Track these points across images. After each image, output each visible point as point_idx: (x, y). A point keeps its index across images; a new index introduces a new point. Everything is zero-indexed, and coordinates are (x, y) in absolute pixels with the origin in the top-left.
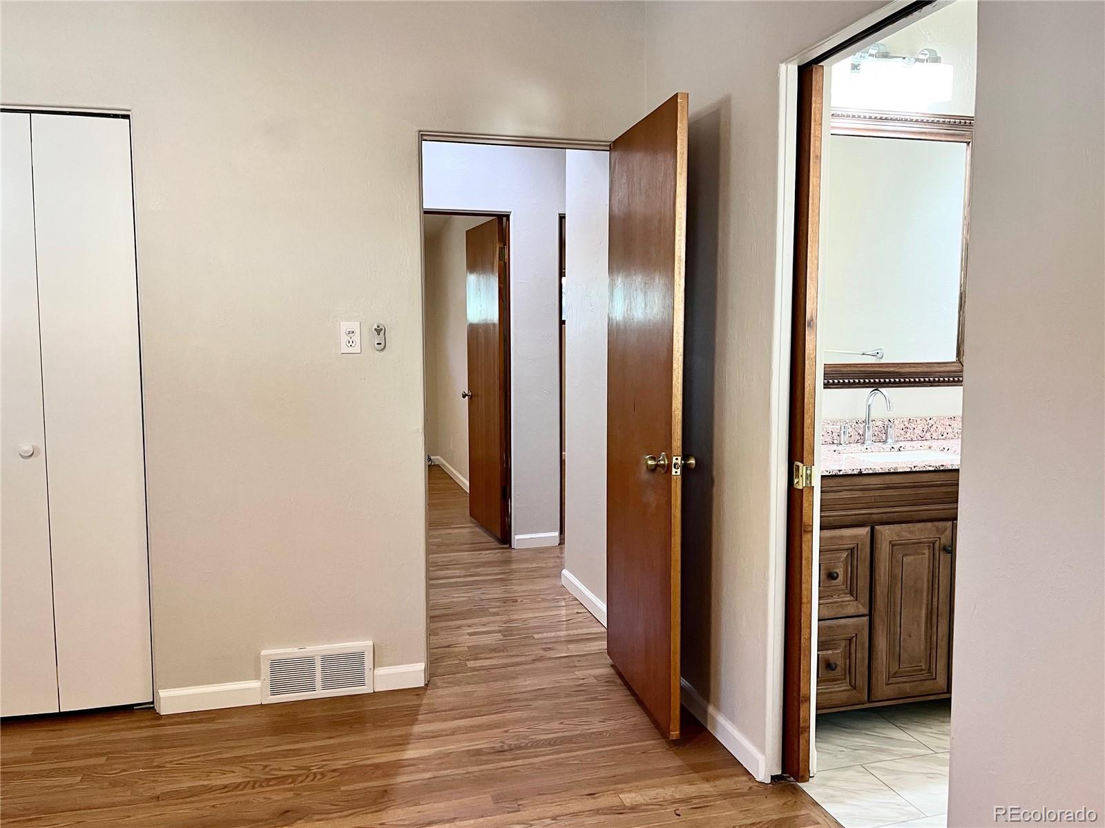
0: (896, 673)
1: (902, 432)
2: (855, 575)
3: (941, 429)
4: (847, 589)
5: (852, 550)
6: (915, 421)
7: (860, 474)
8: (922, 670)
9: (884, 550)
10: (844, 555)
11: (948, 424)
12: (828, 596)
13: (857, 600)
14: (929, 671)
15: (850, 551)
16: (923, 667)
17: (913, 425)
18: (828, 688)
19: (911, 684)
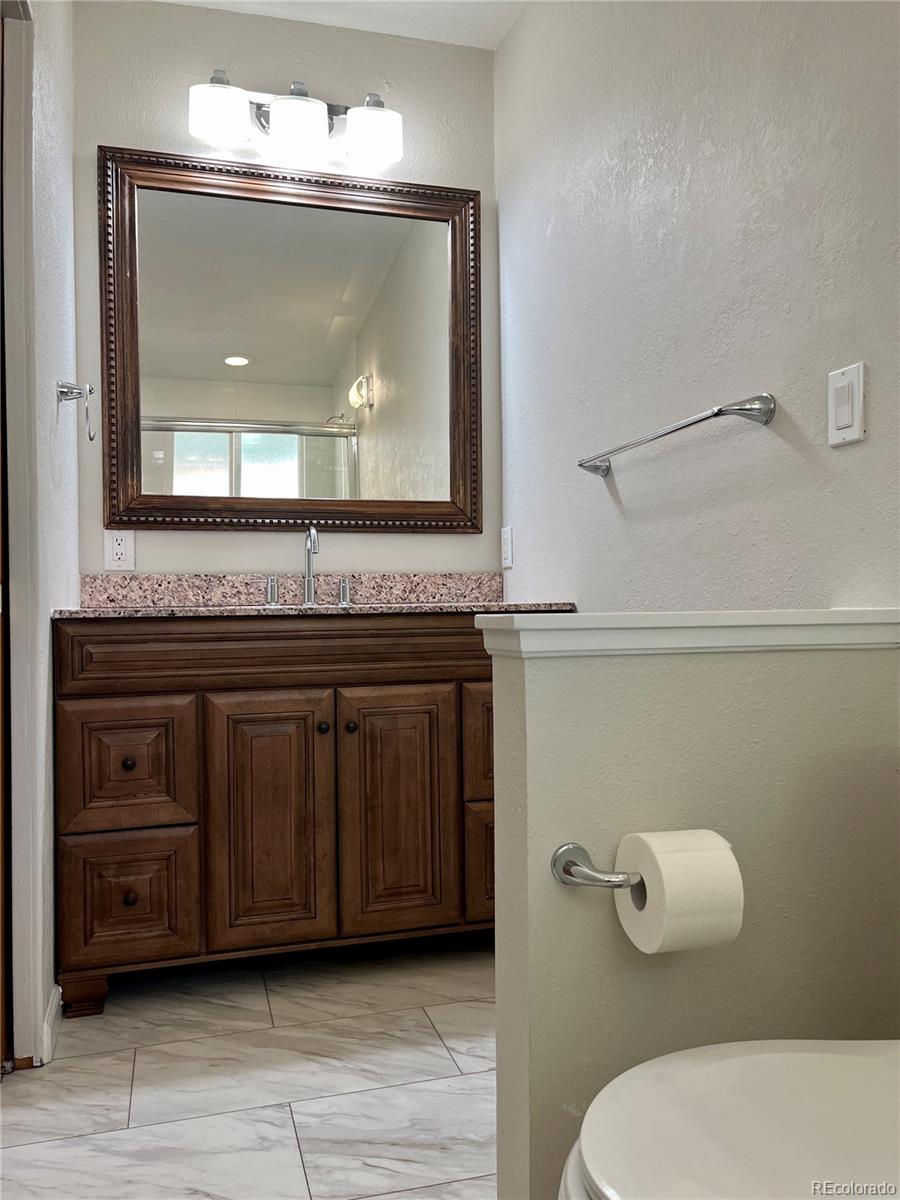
0: (249, 909)
1: (374, 592)
2: (171, 764)
3: (431, 589)
4: (160, 784)
5: (166, 725)
6: (392, 577)
7: (172, 618)
8: (292, 905)
9: (220, 730)
10: (152, 735)
11: (441, 582)
12: (127, 795)
13: (175, 801)
14: (306, 906)
15: (163, 729)
16: (296, 900)
17: (389, 583)
18: (129, 933)
19: (273, 925)
